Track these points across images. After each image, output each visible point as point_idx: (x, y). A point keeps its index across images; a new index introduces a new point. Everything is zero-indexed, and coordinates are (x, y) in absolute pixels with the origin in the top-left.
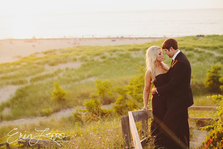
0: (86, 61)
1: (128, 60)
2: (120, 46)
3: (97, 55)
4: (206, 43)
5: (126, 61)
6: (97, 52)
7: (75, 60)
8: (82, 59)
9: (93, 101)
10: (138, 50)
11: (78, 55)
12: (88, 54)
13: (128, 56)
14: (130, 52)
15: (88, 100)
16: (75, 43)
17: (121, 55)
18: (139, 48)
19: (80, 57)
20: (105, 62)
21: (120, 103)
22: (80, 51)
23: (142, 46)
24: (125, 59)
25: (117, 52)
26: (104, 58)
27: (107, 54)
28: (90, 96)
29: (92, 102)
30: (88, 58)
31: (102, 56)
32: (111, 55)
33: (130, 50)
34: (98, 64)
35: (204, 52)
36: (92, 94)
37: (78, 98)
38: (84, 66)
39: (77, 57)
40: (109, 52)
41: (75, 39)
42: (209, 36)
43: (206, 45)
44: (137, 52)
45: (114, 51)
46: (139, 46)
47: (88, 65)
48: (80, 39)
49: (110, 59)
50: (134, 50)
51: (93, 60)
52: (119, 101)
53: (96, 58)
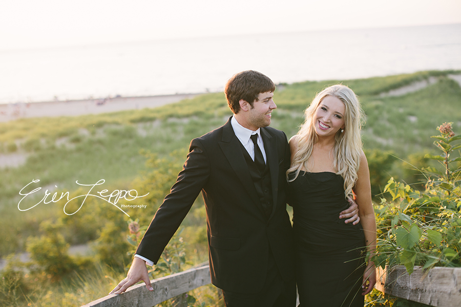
0: (38, 149)
1: (131, 142)
2: (111, 115)
3: (62, 135)
4: (293, 98)
5: (126, 145)
6: (61, 129)
7: (13, 149)
8: (29, 146)
9: (49, 240)
10: (151, 120)
11: (20, 137)
12: (43, 135)
13: (129, 134)
14: (134, 126)
15: (36, 239)
16: (16, 114)
17: (115, 133)
18: (152, 115)
19: (24, 141)
20: (79, 150)
21: (109, 241)
22: (26, 129)
23: (158, 111)
24: (124, 141)
25: (106, 127)
26: (77, 140)
27: (84, 133)
28: (41, 230)
29: (45, 242)
30: (43, 142)
31: (73, 136)
32: (93, 133)
33: (133, 121)
34: (64, 154)
35: (289, 117)
36: (46, 224)
37: (18, 233)
38: (32, 161)
39: (18, 143)
40: (89, 127)
41: (16, 105)
42: (297, 85)
43: (293, 103)
44: (148, 124)
45: (100, 125)
46: (152, 111)
47: (42, 158)
48: (28, 105)
49: (91, 143)
50: (143, 120)
51: (53, 148)
52: (107, 237)
53: (59, 143)
